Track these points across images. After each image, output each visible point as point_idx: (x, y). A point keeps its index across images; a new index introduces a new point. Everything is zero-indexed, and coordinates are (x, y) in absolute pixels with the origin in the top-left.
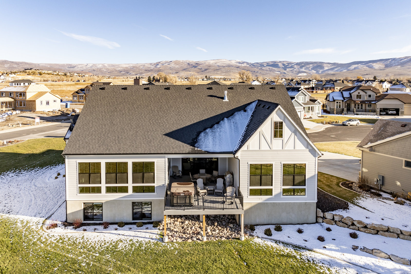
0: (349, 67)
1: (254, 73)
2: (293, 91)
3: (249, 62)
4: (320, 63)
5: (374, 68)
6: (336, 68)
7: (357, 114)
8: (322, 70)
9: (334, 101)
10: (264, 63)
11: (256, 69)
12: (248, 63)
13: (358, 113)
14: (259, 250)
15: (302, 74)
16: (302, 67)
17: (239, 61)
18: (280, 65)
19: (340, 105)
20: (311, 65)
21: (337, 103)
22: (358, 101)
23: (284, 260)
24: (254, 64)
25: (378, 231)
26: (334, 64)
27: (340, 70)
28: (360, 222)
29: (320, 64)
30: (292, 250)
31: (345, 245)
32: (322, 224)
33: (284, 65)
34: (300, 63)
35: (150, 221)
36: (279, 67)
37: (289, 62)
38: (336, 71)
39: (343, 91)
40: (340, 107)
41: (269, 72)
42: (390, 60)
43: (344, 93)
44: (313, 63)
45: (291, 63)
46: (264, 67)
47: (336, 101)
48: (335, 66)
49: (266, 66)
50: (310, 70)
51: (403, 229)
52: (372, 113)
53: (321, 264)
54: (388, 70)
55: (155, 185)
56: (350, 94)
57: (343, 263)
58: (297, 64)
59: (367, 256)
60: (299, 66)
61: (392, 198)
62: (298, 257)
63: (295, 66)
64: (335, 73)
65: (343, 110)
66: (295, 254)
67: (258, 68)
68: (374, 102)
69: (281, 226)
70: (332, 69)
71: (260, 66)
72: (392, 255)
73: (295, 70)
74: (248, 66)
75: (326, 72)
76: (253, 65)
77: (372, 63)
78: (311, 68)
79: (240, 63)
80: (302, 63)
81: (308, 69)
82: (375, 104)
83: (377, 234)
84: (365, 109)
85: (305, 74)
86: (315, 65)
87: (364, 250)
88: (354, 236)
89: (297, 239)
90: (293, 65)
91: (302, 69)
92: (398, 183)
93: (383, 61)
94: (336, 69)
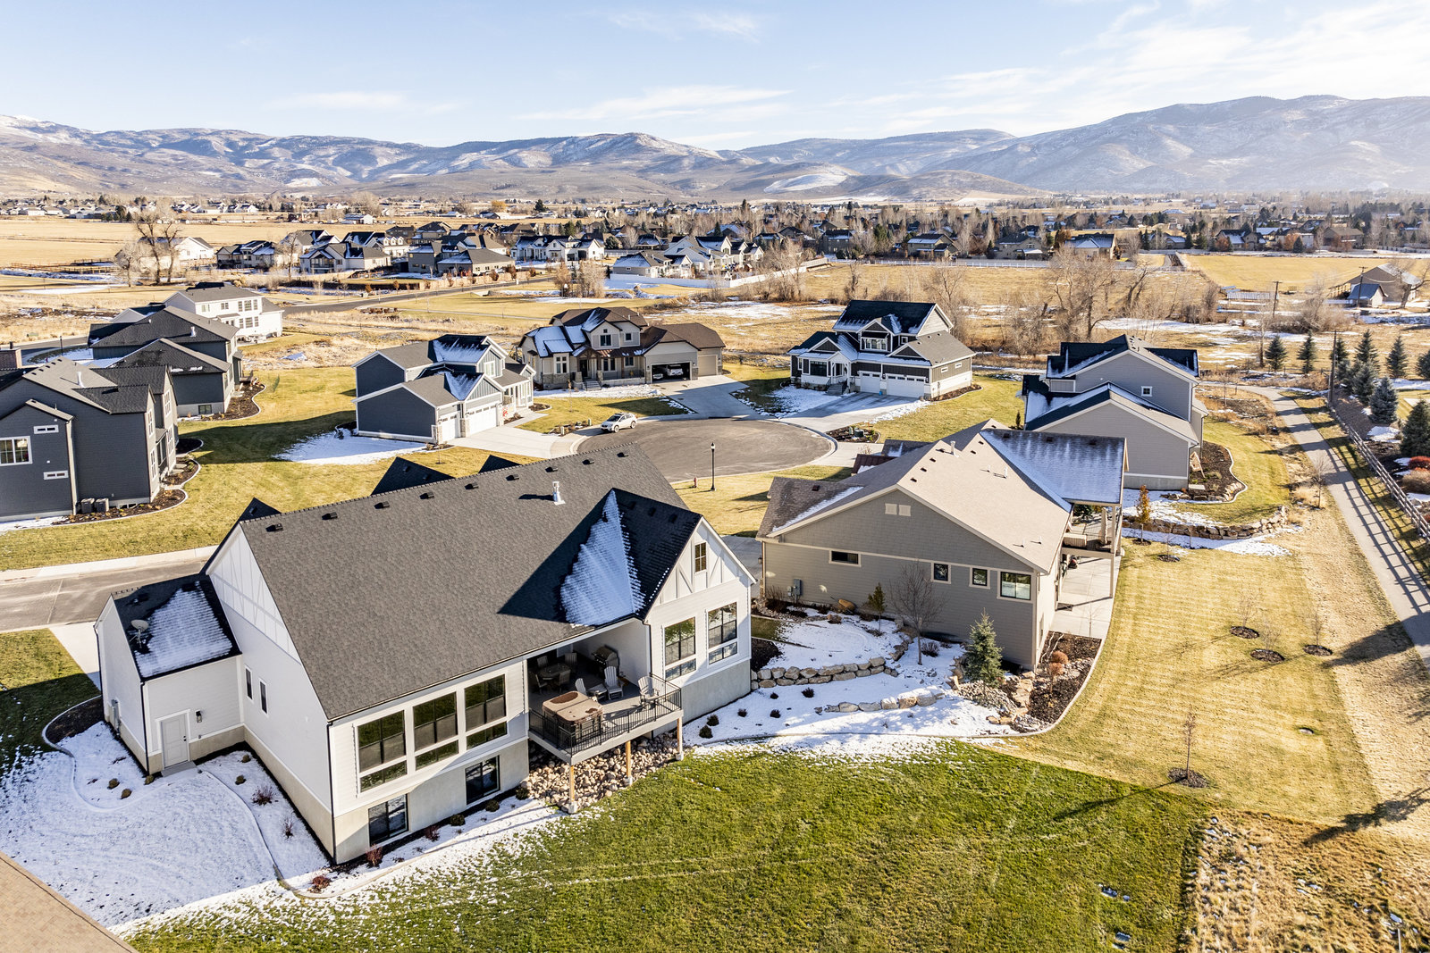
0: (454, 158)
1: (109, 173)
2: (464, 347)
3: (81, 126)
4: (362, 142)
5: (526, 167)
6: (414, 160)
7: (606, 386)
8: (371, 168)
9: (551, 355)
10: (150, 136)
11: (115, 158)
12: (75, 133)
13: (607, 382)
14: (717, 764)
15: (305, 180)
16: (300, 155)
17: (30, 119)
18: (217, 143)
19: (565, 365)
20: (332, 150)
21: (558, 359)
22: (605, 351)
23: (758, 762)
24: (105, 138)
25: (832, 676)
26: (407, 148)
27: (427, 169)
28: (810, 670)
29: (362, 147)
30: (756, 745)
31: (806, 711)
32: (760, 690)
33: (230, 144)
34: (292, 139)
35: (499, 793)
36: (214, 154)
37: (249, 136)
38: (416, 171)
39: (568, 323)
40: (565, 371)
41: (177, 172)
42: (565, 143)
43: (569, 329)
44: (338, 143)
45: (258, 139)
46: (152, 149)
47: (555, 356)
48: (412, 156)
49: (162, 146)
50: (329, 168)
51: (859, 662)
52: (638, 380)
53: (799, 750)
54: (562, 172)
55: (507, 719)
56: (584, 332)
57: (820, 736)
58: (283, 143)
59: (836, 717)
60: (290, 153)
61: (821, 615)
62: (769, 751)
63: (276, 152)
64: (413, 181)
65: (573, 377)
66: (763, 749)
67: (126, 152)
68: (638, 353)
69: (715, 713)
70: (401, 165)
71: (131, 147)
72: (862, 703)
73: (277, 165)
74: (78, 142)
75: (384, 174)
76: (100, 140)
77: (516, 150)
78: (331, 158)
79: (35, 129)
80: (300, 140)
81: (323, 162)
82: (642, 355)
83: (831, 680)
84: (623, 371)
85: (314, 182)
86: (346, 149)
87: (829, 709)
88: (809, 694)
89: (747, 727)
90: (266, 148)
91: (303, 162)
92: (824, 588)
93: (547, 146)
94: (415, 166)
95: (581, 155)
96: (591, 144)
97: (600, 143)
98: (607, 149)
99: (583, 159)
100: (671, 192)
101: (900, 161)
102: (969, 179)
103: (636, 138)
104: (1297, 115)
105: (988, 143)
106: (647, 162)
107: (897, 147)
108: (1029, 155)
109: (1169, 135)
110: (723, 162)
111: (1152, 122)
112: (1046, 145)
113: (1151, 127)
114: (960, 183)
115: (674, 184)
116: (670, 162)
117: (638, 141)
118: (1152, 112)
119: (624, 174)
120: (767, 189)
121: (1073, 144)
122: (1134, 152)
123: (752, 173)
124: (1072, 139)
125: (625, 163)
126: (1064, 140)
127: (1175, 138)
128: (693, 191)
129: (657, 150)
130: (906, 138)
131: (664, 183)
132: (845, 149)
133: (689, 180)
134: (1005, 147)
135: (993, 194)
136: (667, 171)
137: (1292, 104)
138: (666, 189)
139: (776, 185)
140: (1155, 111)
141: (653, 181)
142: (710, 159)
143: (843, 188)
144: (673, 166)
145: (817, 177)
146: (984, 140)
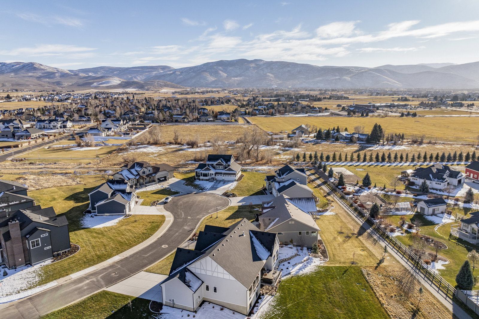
7: (146, 186)
21: (132, 180)
22: (144, 176)
25: (290, 259)
31: (291, 267)
51: (293, 255)
52: (154, 183)
57: (298, 271)
59: (297, 266)
65: (136, 185)
72: (299, 262)
82: (154, 176)
84: (150, 181)
87: (294, 265)
88: (289, 263)
89: (285, 272)
95: (9, 70)
96: (13, 66)
97: (17, 66)
98: (21, 68)
99: (10, 72)
100: (53, 86)
101: (137, 76)
102: (163, 84)
103: (34, 65)
104: (253, 65)
105: (166, 70)
106: (40, 74)
107: (136, 71)
108: (180, 75)
109: (220, 70)
110: (72, 75)
111: (215, 66)
112: (185, 72)
113: (215, 67)
114: (161, 84)
115: (54, 83)
116: (50, 74)
117: (35, 66)
118: (214, 62)
119: (30, 79)
120: (92, 85)
121: (193, 72)
122: (211, 75)
123: (85, 79)
124: (192, 70)
125: (30, 74)
126: (190, 70)
127: (222, 71)
128: (62, 86)
129: (43, 70)
130: (138, 67)
131: (49, 82)
132: (117, 71)
133: (60, 82)
134: (172, 72)
135: (172, 89)
136: (49, 78)
137: (252, 62)
138: (51, 85)
139: (95, 84)
140: (216, 62)
141: (44, 82)
142: (67, 74)
143: (120, 86)
144: (52, 76)
145: (110, 82)
146: (164, 69)
